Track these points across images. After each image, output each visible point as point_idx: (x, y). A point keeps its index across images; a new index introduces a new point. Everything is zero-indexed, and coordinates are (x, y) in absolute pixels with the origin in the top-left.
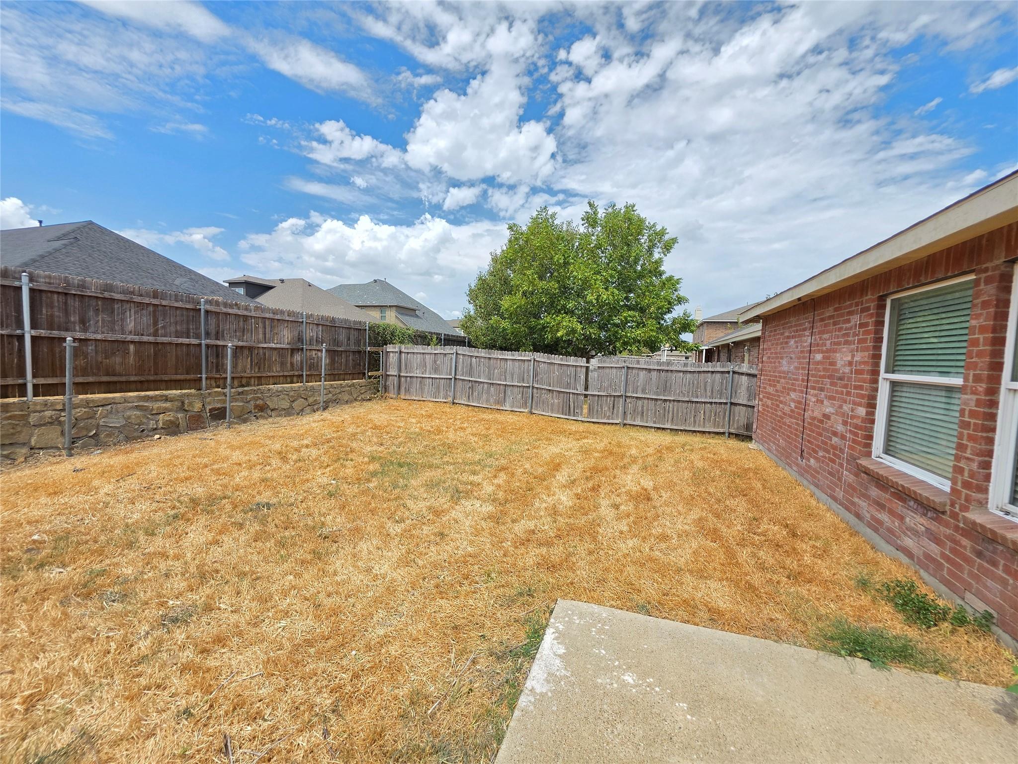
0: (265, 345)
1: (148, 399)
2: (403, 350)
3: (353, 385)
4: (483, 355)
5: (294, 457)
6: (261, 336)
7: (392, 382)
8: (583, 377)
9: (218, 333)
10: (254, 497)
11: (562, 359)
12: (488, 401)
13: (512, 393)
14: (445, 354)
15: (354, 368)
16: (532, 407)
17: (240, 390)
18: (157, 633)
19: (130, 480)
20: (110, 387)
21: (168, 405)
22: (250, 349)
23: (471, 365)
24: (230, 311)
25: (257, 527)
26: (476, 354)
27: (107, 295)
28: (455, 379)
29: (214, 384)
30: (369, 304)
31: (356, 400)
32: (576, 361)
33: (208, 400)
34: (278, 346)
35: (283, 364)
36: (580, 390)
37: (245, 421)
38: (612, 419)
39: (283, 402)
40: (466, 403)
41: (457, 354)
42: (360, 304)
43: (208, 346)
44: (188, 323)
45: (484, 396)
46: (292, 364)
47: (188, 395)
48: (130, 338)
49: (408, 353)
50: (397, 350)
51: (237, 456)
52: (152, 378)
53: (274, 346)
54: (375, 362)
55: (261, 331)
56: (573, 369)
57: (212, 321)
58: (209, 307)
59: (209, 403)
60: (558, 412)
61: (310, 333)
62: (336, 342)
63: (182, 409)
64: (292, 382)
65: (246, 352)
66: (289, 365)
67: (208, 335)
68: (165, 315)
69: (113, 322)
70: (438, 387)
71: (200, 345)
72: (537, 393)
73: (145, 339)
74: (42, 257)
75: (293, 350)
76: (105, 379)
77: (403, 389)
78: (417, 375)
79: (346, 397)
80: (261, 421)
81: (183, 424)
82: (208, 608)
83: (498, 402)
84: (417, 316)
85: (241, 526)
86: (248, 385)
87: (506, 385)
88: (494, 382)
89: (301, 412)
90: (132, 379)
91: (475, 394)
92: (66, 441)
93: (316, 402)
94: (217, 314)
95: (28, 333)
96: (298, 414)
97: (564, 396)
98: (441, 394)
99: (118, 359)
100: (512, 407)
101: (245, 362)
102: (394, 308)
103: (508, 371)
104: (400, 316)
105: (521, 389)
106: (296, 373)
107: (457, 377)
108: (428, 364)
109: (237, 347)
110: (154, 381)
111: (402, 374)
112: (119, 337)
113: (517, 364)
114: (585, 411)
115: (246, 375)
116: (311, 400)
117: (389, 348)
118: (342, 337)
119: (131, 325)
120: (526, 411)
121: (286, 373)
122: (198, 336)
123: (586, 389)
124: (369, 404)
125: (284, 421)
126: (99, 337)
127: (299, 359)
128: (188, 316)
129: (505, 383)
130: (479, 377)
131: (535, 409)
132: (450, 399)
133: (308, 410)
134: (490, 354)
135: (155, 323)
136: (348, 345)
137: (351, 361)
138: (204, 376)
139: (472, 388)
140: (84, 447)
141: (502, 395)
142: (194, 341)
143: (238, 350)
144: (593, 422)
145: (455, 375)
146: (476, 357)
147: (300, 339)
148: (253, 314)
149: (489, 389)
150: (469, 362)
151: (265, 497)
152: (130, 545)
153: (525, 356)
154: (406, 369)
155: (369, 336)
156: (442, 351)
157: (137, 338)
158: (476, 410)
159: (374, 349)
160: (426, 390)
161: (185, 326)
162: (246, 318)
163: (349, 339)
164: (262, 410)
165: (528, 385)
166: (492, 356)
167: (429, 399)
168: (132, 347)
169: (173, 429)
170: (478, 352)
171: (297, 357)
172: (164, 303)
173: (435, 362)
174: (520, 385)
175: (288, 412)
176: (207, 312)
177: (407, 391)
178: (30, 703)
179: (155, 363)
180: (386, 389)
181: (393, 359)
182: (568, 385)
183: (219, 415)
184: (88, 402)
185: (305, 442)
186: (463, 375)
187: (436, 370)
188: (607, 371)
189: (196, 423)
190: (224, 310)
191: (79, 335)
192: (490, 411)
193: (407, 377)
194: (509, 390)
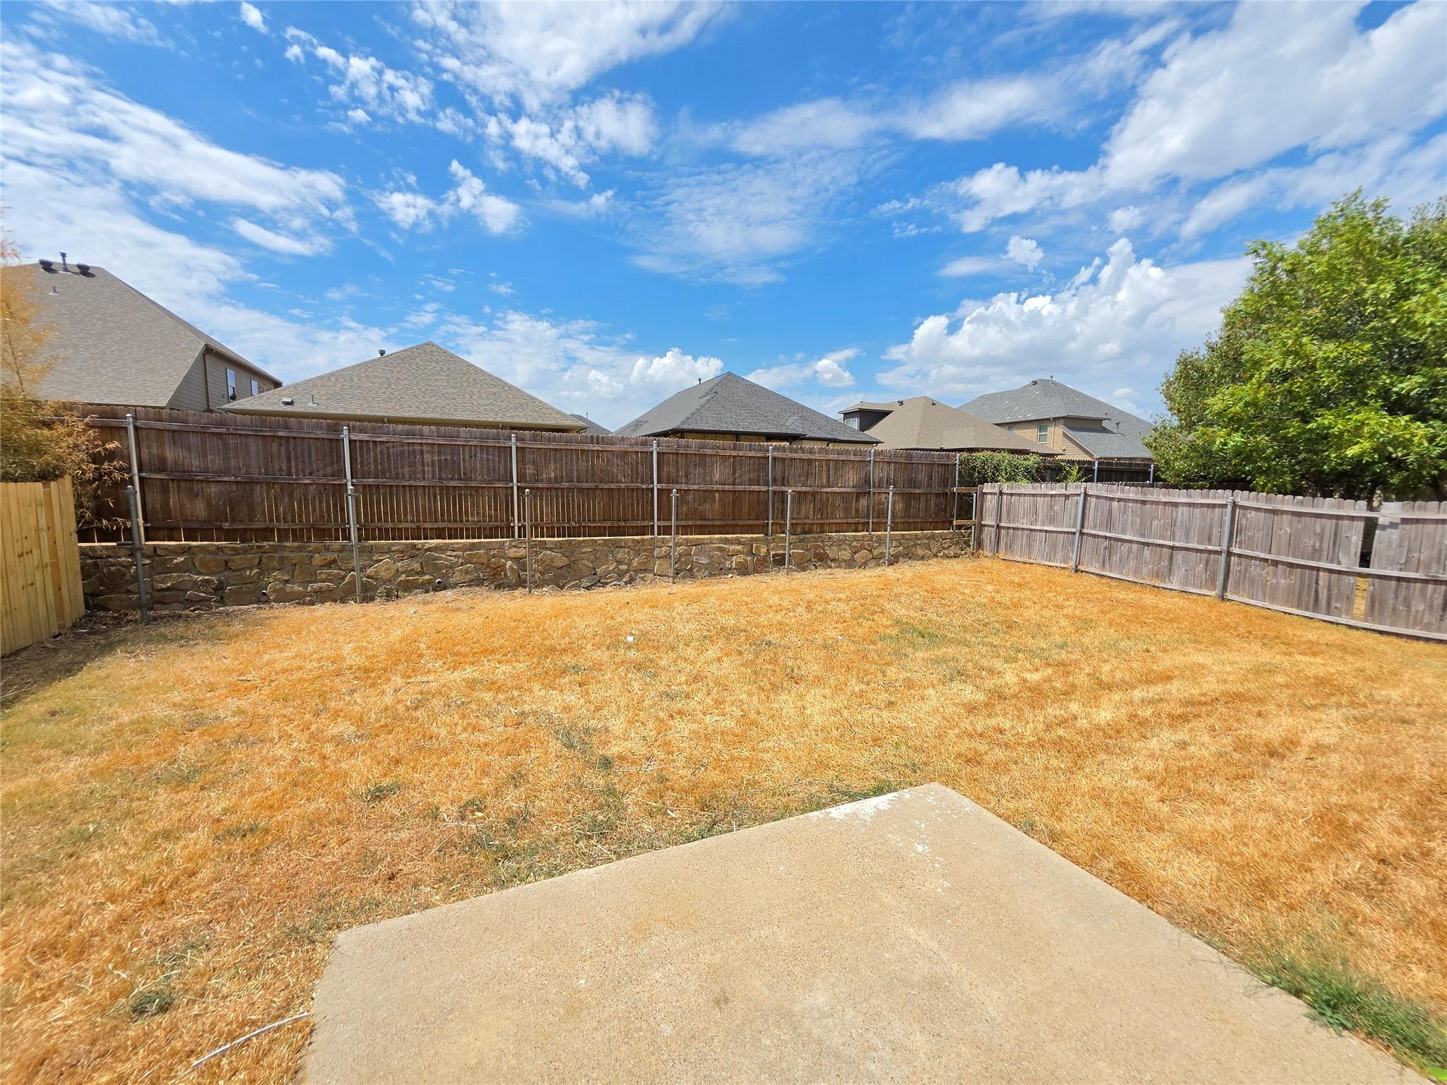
0: (828, 490)
1: (727, 541)
2: (1005, 490)
3: (933, 537)
4: (1132, 496)
5: (819, 608)
6: (825, 480)
7: (989, 534)
8: (1356, 540)
9: (784, 478)
10: (765, 635)
11: (1301, 503)
12: (1137, 571)
13: (1185, 562)
14: (1067, 497)
15: (937, 515)
16: (1225, 588)
17: (802, 536)
18: (656, 699)
19: (694, 606)
20: (702, 530)
21: (740, 547)
22: (814, 494)
23: (1110, 512)
24: (795, 455)
25: (751, 657)
26: (1119, 495)
27: (701, 451)
28: (1082, 534)
29: (779, 530)
30: (1021, 418)
31: (936, 556)
32: (1339, 507)
33: (772, 545)
34: (842, 490)
35: (847, 510)
36: (1349, 561)
37: (804, 569)
38: (1439, 630)
39: (843, 552)
40: (1098, 572)
41: (1086, 495)
42: (1008, 419)
43: (774, 493)
44: (759, 472)
45: (1132, 563)
46: (857, 510)
47: (756, 540)
48: (716, 487)
49: (1012, 495)
50: (996, 490)
51: (775, 600)
52: (730, 522)
53: (837, 490)
54: (966, 508)
55: (824, 474)
56: (1330, 524)
57: (779, 467)
58: (777, 454)
59: (773, 549)
60: (1287, 602)
61: (876, 474)
62: (913, 483)
63: (751, 553)
64: (856, 531)
65: (810, 497)
66: (853, 511)
67: (775, 481)
68: (741, 465)
69: (705, 474)
70: (1054, 546)
71: (768, 491)
72: (1240, 564)
73: (726, 487)
74: (693, 414)
75: (858, 494)
76: (699, 523)
77: (1002, 544)
78: (1024, 526)
79: (920, 552)
80: (820, 571)
81: (751, 567)
82: (688, 696)
83: (1157, 575)
84: (1105, 430)
85: (740, 653)
86: (810, 532)
87: (1173, 548)
88: (1151, 541)
89: (864, 565)
90: (717, 523)
91: (1115, 558)
92: (671, 572)
93: (882, 556)
94: (783, 460)
95: (656, 486)
96: (860, 567)
97: (1302, 576)
98: (1059, 556)
99: (708, 506)
100: (1186, 584)
101: (808, 508)
102: (1061, 421)
103: (1178, 524)
104: (1070, 433)
105: (1205, 555)
106: (862, 520)
107: (1085, 531)
108: (1040, 511)
109: (800, 493)
110: (732, 525)
111: (1002, 524)
112: (709, 487)
113: (1197, 511)
114: (1360, 605)
115: (808, 521)
116: (876, 552)
117: (987, 488)
118: (922, 476)
119: (717, 476)
120: (1213, 593)
121: (850, 521)
122: (767, 484)
123: (1365, 560)
124: (952, 562)
125: (840, 573)
126: (696, 487)
127: (865, 504)
128: (759, 464)
129: (1171, 543)
130: (1124, 532)
131: (1233, 593)
132: (1072, 564)
133: (872, 564)
134: (1145, 494)
135: (734, 473)
136: (930, 485)
137: (933, 507)
138: (771, 522)
139: (1109, 549)
140: (684, 577)
141: (1165, 563)
142: (764, 488)
143: (800, 496)
144: (1381, 632)
145: (1082, 526)
146: (1120, 500)
147: (867, 482)
148: (817, 456)
149: (1140, 552)
150: (1106, 508)
151: (774, 637)
152: (673, 649)
153: (1215, 497)
154: (1008, 516)
155: (960, 472)
156: (1063, 491)
157: (720, 487)
158: (1114, 583)
159: (964, 490)
160: (1036, 549)
161: (756, 474)
162: (810, 461)
163: (931, 478)
164: (822, 559)
165: (1218, 549)
166: (1149, 498)
167: (1039, 561)
168: (717, 495)
169: (743, 571)
170: (1123, 491)
171: (863, 502)
172: (741, 453)
173: (1051, 507)
174: (1201, 547)
175: (850, 564)
176: (774, 459)
177: (1009, 548)
178: (597, 709)
179: (733, 510)
180: (980, 545)
181: (990, 502)
182: (1316, 553)
183: (780, 561)
184: (687, 540)
185: (841, 595)
186: (1095, 527)
187: (1052, 520)
188: (1430, 527)
189: (759, 566)
190: (790, 455)
191: (684, 487)
192: (1138, 588)
193: (1008, 528)
194: (1179, 556)
